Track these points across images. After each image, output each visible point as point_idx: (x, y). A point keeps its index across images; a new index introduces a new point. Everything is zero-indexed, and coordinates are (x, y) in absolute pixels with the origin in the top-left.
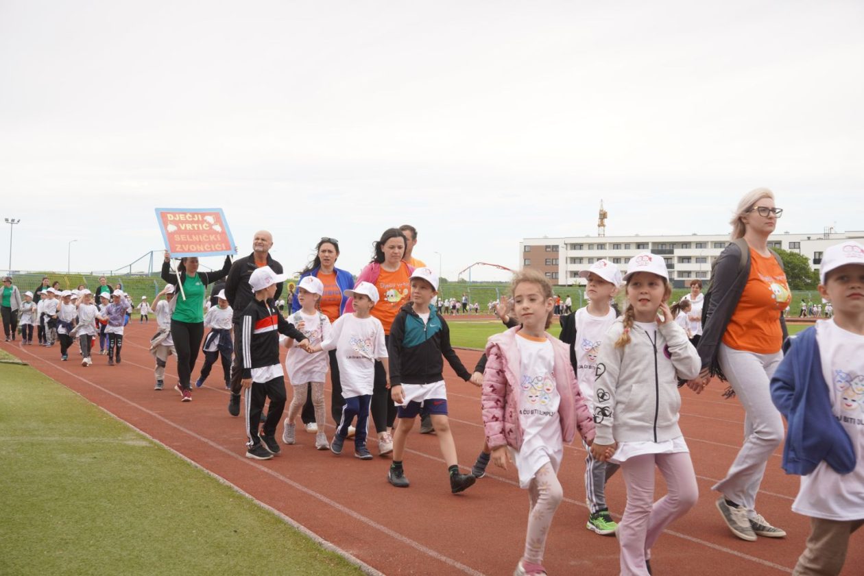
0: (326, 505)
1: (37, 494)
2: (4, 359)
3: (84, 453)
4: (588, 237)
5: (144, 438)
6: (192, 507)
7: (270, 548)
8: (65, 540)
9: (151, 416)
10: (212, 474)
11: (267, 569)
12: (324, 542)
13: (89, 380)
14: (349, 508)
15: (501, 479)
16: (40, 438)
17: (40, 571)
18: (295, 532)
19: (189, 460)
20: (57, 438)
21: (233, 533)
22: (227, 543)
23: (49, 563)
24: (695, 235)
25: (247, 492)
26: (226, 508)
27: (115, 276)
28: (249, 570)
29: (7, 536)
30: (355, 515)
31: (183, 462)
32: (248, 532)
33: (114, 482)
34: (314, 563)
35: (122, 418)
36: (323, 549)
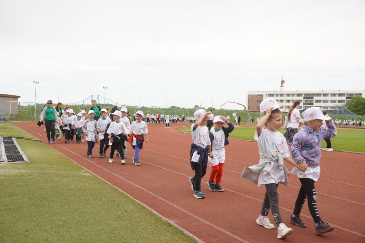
0: (163, 202)
1: (46, 193)
2: (33, 139)
3: (65, 178)
4: (276, 91)
5: (89, 172)
6: (108, 201)
7: (140, 219)
8: (57, 212)
9: (91, 163)
10: (116, 188)
11: (138, 227)
12: (162, 217)
13: (67, 148)
14: (172, 203)
15: (237, 193)
16: (47, 171)
17: (47, 224)
18: (150, 213)
19: (107, 182)
20: (54, 171)
21: (125, 212)
22: (122, 216)
23: (51, 221)
24: (323, 91)
25: (131, 196)
26: (122, 202)
27: (77, 106)
28: (131, 228)
29: (35, 210)
30: (175, 206)
31: (105, 183)
32: (131, 212)
33: (77, 190)
34: (158, 225)
35: (80, 164)
36: (162, 220)
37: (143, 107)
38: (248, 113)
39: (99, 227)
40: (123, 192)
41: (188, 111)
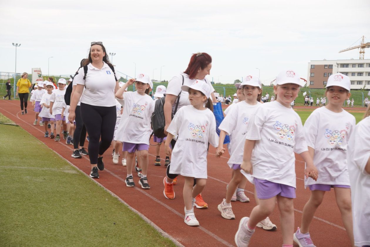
0: (169, 211)
1: (8, 198)
2: (6, 122)
3: (39, 176)
5: (74, 169)
6: (93, 209)
7: (132, 234)
8: (17, 225)
10: (108, 190)
12: (163, 232)
14: (182, 214)
16: (16, 167)
18: (149, 225)
20: (26, 167)
21: (113, 225)
22: (108, 230)
25: (126, 202)
26: (112, 210)
32: (122, 224)
33: (53, 193)
34: (155, 244)
35: (65, 158)
36: (162, 236)
37: (164, 81)
38: (309, 91)
39: (72, 245)
40: (116, 196)
41: (224, 88)
